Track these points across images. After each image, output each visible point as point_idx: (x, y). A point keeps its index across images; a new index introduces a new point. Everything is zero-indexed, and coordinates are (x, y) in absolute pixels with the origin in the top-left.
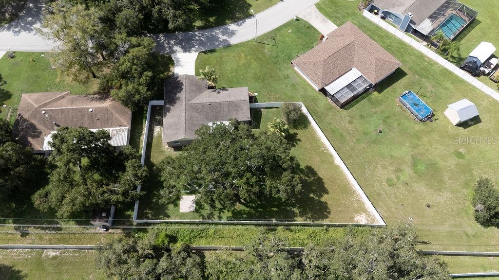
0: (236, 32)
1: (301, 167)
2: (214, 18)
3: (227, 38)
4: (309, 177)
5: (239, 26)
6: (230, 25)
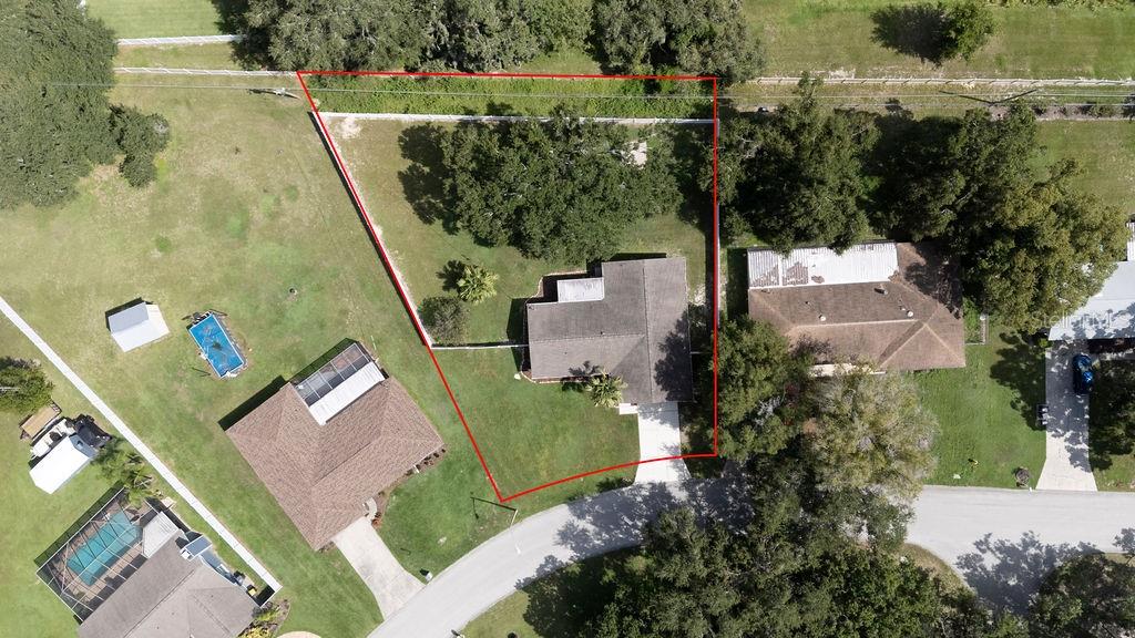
0: (558, 539)
1: (441, 221)
2: (606, 579)
3: (576, 524)
4: (429, 203)
5: (551, 557)
6: (571, 558)
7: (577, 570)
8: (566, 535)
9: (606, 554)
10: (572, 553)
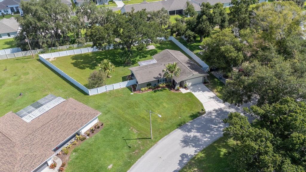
0: (183, 144)
1: (89, 68)
2: (222, 153)
3: (188, 135)
4: (83, 66)
5: (183, 154)
6: (196, 151)
7: (203, 155)
8: (186, 142)
9: (214, 143)
10: (194, 149)
